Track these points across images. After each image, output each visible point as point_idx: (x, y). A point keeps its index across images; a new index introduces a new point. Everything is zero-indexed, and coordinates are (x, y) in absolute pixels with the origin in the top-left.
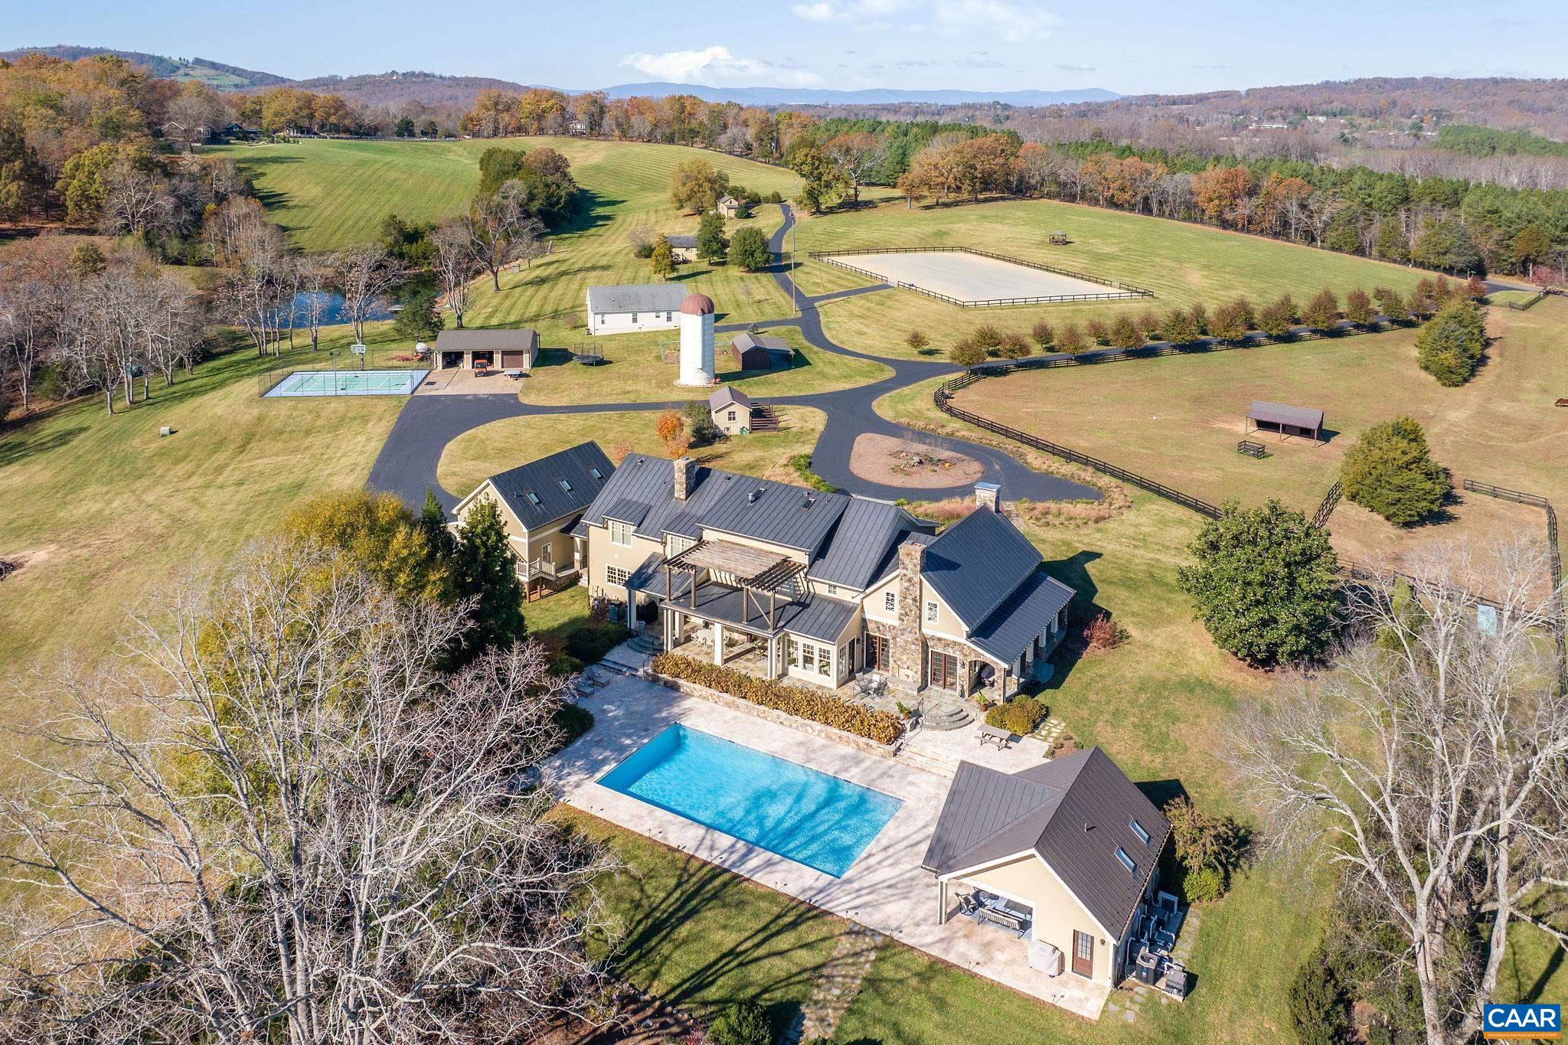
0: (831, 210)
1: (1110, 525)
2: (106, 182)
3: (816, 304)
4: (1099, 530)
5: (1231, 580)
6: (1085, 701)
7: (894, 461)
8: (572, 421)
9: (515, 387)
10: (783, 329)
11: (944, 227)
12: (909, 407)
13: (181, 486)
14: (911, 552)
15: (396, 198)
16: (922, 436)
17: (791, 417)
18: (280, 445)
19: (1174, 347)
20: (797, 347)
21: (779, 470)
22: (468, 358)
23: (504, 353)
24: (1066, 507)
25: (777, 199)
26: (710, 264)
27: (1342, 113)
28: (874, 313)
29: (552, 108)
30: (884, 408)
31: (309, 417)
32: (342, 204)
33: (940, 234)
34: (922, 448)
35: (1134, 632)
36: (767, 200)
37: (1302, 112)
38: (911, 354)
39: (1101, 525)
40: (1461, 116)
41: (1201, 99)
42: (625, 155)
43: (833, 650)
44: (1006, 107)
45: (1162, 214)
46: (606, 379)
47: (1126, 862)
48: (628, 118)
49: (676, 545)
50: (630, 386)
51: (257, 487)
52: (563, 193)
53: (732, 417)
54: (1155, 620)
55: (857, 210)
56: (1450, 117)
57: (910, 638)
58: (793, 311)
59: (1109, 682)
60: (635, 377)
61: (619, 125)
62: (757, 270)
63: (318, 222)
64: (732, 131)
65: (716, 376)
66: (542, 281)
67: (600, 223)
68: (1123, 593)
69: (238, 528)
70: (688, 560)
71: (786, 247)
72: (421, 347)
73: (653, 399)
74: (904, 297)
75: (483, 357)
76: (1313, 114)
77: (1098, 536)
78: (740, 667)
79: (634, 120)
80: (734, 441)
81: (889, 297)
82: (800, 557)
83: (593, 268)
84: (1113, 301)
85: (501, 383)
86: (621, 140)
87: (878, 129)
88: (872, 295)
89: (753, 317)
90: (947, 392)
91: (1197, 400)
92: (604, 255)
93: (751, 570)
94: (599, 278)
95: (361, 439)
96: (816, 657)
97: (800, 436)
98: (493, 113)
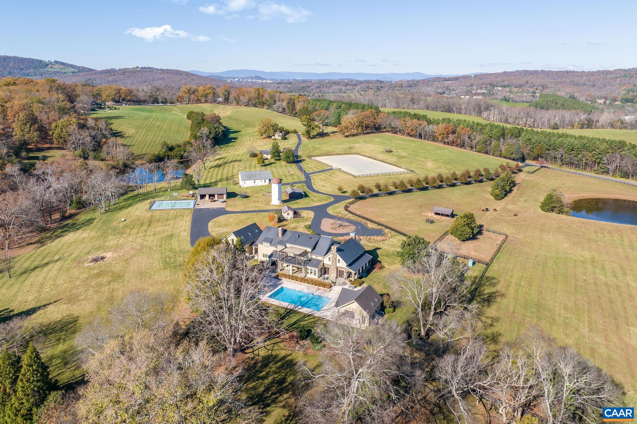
0: (314, 137)
1: (386, 242)
2: (67, 132)
3: (310, 176)
4: (383, 243)
5: (407, 253)
6: (372, 280)
7: (332, 226)
8: (243, 216)
9: (223, 205)
10: (300, 185)
11: (352, 145)
12: (337, 210)
13: (137, 236)
14: (334, 248)
15: (162, 133)
16: (340, 219)
17: (304, 214)
18: (160, 224)
19: (418, 189)
20: (304, 191)
21: (302, 229)
22: (207, 196)
23: (218, 195)
24: (375, 237)
25: (295, 132)
26: (275, 160)
27: (508, 86)
28: (328, 179)
29: (210, 93)
30: (330, 211)
31: (166, 216)
32: (143, 136)
33: (351, 148)
34: (339, 222)
35: (386, 266)
36: (292, 132)
37: (493, 85)
38: (339, 193)
39: (384, 242)
40: (551, 87)
41: (456, 79)
42: (238, 112)
43: (317, 270)
44: (381, 82)
45: (425, 139)
46: (250, 202)
47: (373, 304)
48: (239, 97)
49: (280, 248)
50: (257, 205)
51: (160, 236)
52: (220, 131)
53: (288, 214)
54: (393, 263)
55: (323, 137)
56: (547, 88)
57: (334, 267)
58: (303, 178)
59: (378, 276)
60: (258, 202)
61: (235, 100)
62: (291, 163)
63: (137, 143)
64: (278, 104)
65: (282, 201)
66: (219, 166)
67: (233, 141)
68: (386, 258)
69: (161, 246)
70: (284, 251)
71: (300, 153)
72: (191, 192)
73: (265, 209)
74: (338, 173)
75: (212, 196)
76: (497, 86)
77: (383, 245)
78: (296, 275)
79: (242, 98)
80: (289, 221)
81: (333, 173)
82: (309, 250)
83: (236, 161)
84: (401, 174)
85: (218, 204)
86: (236, 105)
87: (331, 104)
88: (327, 172)
89: (291, 181)
90: (348, 205)
91: (420, 206)
92: (238, 156)
93: (298, 253)
94: (239, 165)
95: (184, 222)
96: (313, 272)
97: (307, 219)
98: (188, 94)
